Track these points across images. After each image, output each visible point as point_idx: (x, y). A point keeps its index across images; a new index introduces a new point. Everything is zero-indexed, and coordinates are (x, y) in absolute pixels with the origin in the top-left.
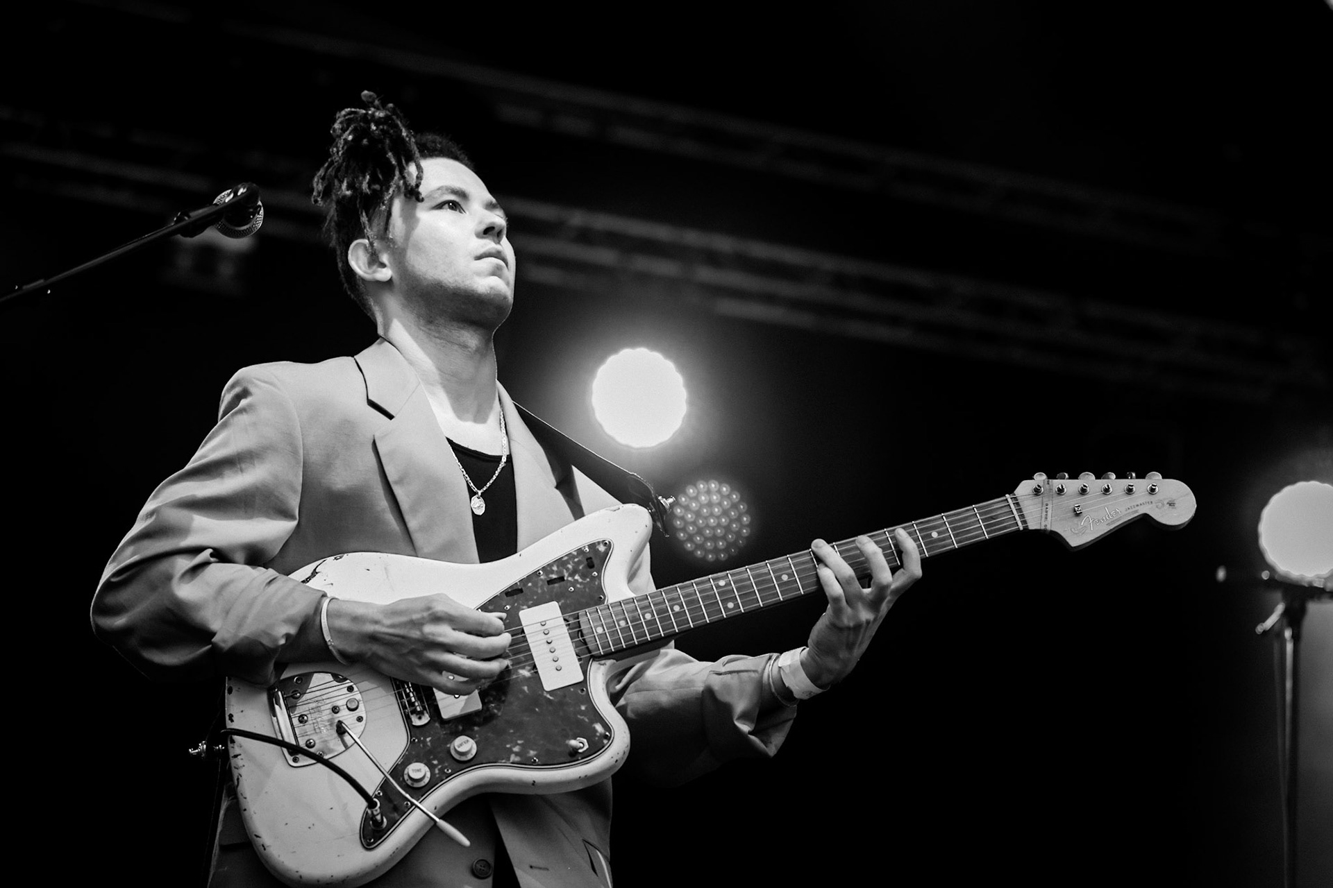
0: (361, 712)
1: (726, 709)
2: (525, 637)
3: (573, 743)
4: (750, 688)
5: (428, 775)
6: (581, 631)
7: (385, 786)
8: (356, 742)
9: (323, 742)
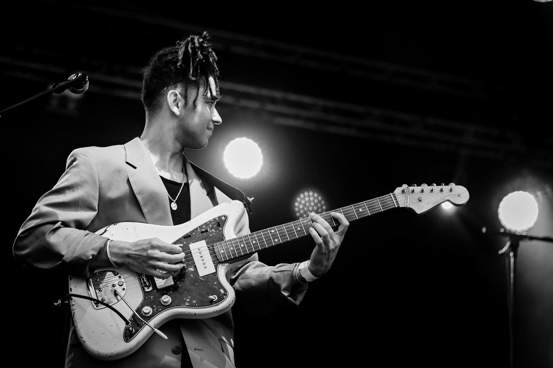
0: (124, 286)
1: (278, 286)
2: (191, 255)
3: (211, 297)
4: (288, 278)
5: (152, 311)
6: (215, 252)
7: (134, 316)
8: (122, 299)
9: (109, 299)
